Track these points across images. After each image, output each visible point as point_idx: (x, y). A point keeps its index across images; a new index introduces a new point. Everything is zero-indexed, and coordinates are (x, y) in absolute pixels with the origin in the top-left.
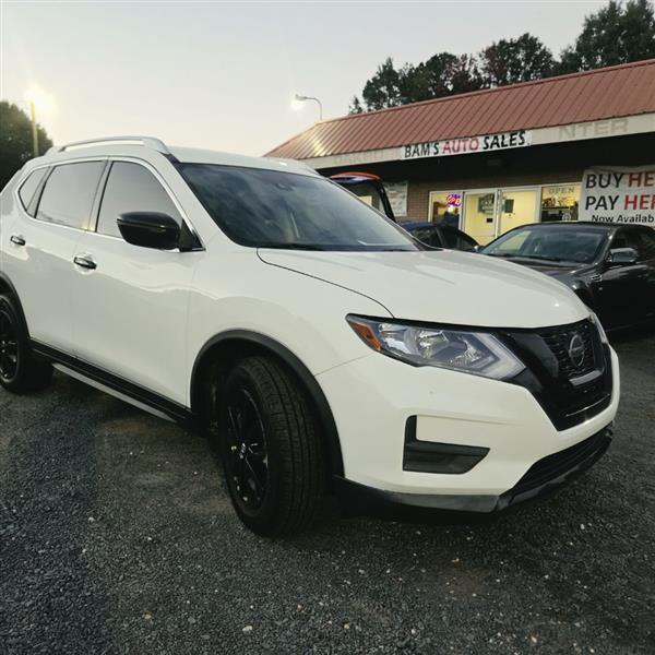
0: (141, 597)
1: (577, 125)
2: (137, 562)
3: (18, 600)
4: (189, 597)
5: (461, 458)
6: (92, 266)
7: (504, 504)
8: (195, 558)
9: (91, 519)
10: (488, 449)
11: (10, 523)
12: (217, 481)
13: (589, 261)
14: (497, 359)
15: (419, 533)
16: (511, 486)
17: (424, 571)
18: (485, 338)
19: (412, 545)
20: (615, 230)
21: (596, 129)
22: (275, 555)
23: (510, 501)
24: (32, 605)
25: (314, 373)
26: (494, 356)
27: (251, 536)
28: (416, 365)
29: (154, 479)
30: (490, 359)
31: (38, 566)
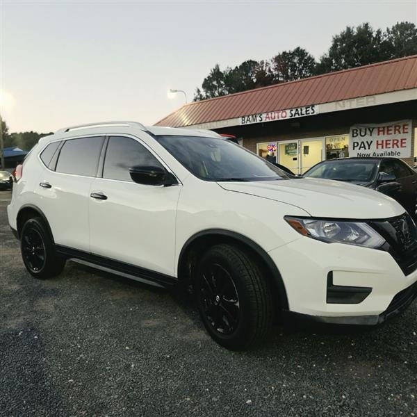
0: (178, 389)
1: (345, 101)
2: (167, 370)
3: (108, 395)
4: (207, 387)
5: (358, 294)
6: (104, 198)
7: (382, 320)
8: (199, 365)
9: (127, 348)
10: (371, 288)
11: (81, 354)
12: (190, 322)
13: (369, 180)
14: (369, 237)
15: (323, 343)
16: (385, 309)
17: (334, 364)
18: (361, 225)
19: (322, 350)
20: (380, 161)
21: (358, 102)
22: (245, 361)
23: (385, 318)
24: (118, 398)
25: (266, 250)
26: (368, 235)
27: (226, 351)
28: (328, 242)
29: (152, 323)
30: (366, 237)
31: (110, 376)
